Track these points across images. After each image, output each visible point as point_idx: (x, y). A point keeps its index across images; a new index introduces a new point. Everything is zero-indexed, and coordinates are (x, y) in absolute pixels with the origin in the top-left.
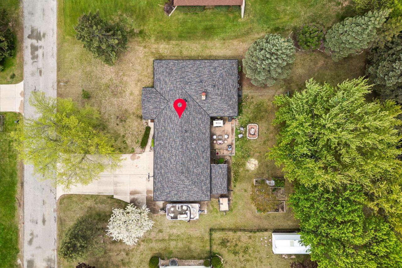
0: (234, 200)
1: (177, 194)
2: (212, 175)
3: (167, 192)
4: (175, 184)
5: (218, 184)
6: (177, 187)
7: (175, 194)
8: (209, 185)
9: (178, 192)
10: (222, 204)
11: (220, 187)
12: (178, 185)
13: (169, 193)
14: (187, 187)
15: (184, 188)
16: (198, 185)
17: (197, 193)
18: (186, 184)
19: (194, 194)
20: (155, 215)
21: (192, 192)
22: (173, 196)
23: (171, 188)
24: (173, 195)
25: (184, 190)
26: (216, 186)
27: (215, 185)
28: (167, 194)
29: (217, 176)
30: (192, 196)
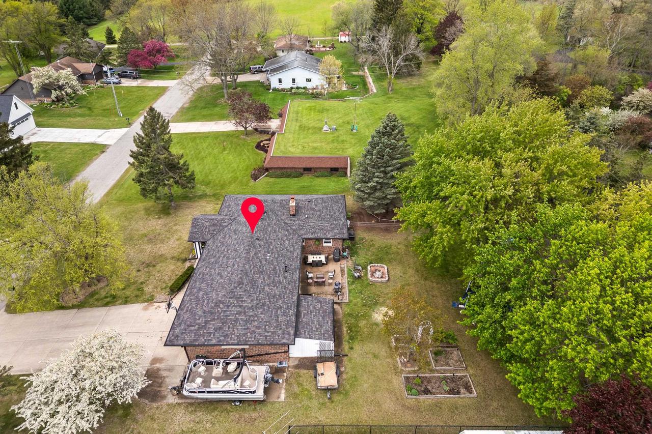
0: (351, 373)
1: (220, 328)
2: (302, 309)
3: (199, 324)
4: (221, 306)
5: (313, 323)
6: (225, 311)
7: (215, 330)
8: (293, 318)
9: (223, 323)
10: (322, 374)
11: (317, 329)
12: (228, 307)
13: (204, 327)
14: (245, 313)
15: (239, 313)
16: (268, 310)
17: (265, 326)
18: (245, 304)
19: (258, 328)
20: (155, 405)
21: (256, 323)
22: (210, 333)
23: (212, 313)
24: (212, 330)
25: (237, 319)
26: (310, 326)
27: (307, 324)
28: (199, 329)
29: (311, 312)
30: (254, 332)
